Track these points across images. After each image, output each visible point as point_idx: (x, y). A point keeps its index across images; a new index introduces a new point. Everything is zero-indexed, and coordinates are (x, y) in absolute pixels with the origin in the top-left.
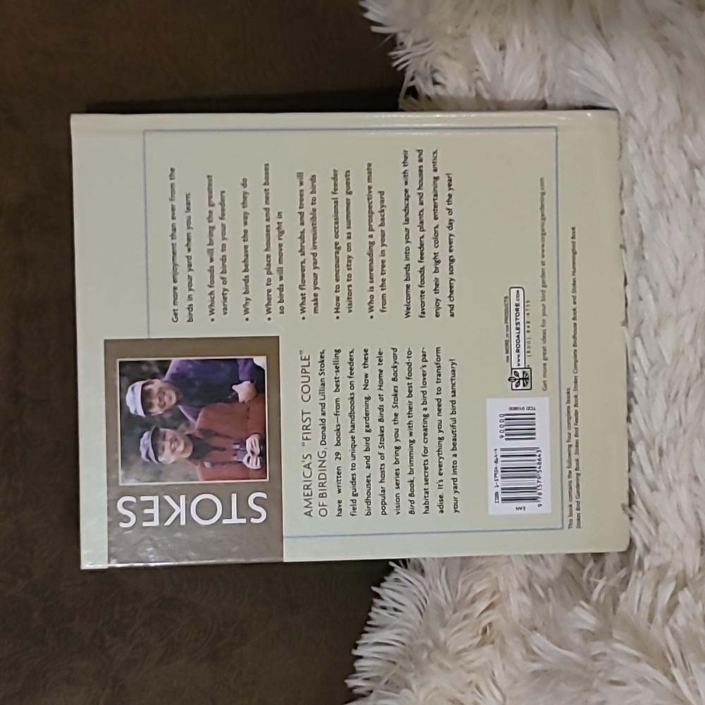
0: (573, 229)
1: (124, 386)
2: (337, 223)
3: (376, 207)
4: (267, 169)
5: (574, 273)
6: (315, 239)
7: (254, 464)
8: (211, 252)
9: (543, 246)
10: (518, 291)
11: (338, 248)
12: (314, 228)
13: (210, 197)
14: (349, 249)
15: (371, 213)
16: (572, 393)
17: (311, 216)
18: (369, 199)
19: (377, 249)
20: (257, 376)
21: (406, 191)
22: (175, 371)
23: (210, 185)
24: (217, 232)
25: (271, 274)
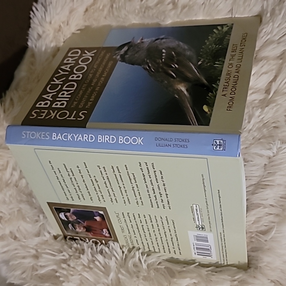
0: (219, 190)
1: (58, 213)
2: (117, 180)
3: (132, 178)
4: (85, 164)
5: (220, 203)
6: (110, 184)
7: (107, 235)
8: (73, 184)
9: (205, 194)
10: (196, 206)
11: (120, 188)
12: (109, 181)
13: (67, 170)
14: (124, 188)
15: (130, 179)
16: (222, 234)
17: (107, 178)
18: (128, 175)
19: (136, 189)
20: (101, 216)
21: (143, 174)
22: (73, 211)
23: (65, 166)
24: (73, 179)
25: (97, 191)
